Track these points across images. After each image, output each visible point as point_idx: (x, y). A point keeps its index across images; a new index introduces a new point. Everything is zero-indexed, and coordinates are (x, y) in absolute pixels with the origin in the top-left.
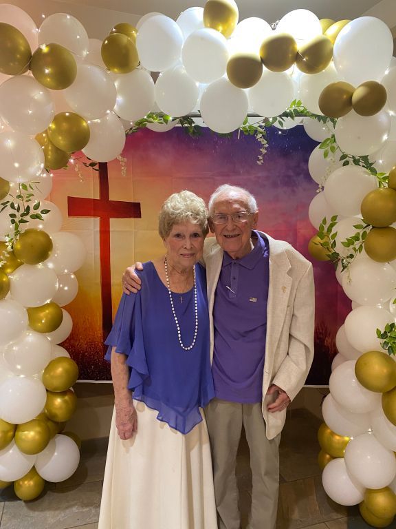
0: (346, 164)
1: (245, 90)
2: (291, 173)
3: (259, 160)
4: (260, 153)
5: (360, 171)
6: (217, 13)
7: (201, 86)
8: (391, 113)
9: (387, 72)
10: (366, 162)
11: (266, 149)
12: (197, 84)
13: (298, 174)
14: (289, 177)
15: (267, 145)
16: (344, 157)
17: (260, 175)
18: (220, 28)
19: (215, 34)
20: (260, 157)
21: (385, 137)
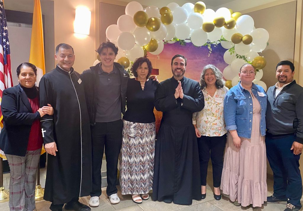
0: (237, 57)
1: (207, 33)
2: (215, 59)
3: (209, 55)
4: (209, 53)
5: (242, 60)
6: (199, 8)
7: (192, 30)
8: (253, 44)
9: (252, 32)
10: (244, 58)
11: (211, 51)
12: (191, 29)
13: (218, 60)
14: (214, 60)
15: (212, 50)
16: (237, 55)
17: (204, 59)
18: (200, 12)
19: (198, 14)
20: (209, 54)
21: (251, 51)
